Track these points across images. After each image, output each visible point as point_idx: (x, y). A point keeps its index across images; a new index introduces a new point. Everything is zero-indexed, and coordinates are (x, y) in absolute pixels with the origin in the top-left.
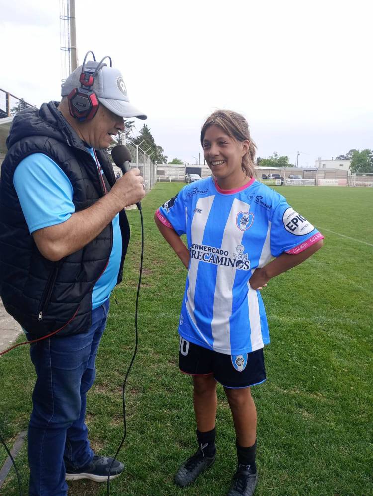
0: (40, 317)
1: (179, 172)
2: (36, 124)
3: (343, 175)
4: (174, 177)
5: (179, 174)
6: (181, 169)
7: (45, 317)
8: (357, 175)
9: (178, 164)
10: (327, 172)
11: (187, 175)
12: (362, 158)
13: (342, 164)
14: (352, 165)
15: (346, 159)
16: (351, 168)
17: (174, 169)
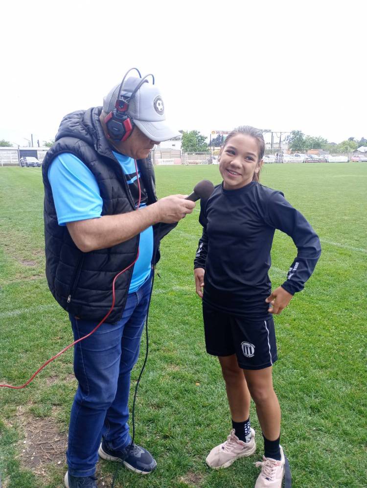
0: (69, 299)
1: (11, 155)
2: (73, 126)
3: (177, 154)
4: (6, 160)
5: (11, 158)
6: (14, 152)
7: (73, 300)
8: (188, 154)
9: (7, 146)
10: (163, 152)
11: (22, 158)
12: (191, 138)
13: (173, 144)
14: (183, 145)
15: (176, 139)
16: (183, 148)
17: (5, 152)
